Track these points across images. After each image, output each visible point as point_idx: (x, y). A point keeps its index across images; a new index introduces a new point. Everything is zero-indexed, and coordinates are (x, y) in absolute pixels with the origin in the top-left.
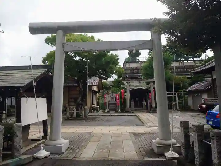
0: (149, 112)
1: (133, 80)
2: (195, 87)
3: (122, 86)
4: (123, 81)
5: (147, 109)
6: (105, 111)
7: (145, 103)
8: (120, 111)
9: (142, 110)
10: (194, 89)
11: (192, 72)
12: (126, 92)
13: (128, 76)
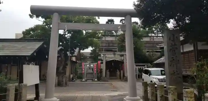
0: (122, 81)
1: (108, 53)
2: (161, 60)
3: (99, 58)
4: (99, 53)
5: (120, 78)
6: (83, 80)
7: (118, 73)
8: (96, 80)
9: (116, 79)
10: (161, 62)
11: (159, 47)
12: (102, 63)
13: (104, 48)
